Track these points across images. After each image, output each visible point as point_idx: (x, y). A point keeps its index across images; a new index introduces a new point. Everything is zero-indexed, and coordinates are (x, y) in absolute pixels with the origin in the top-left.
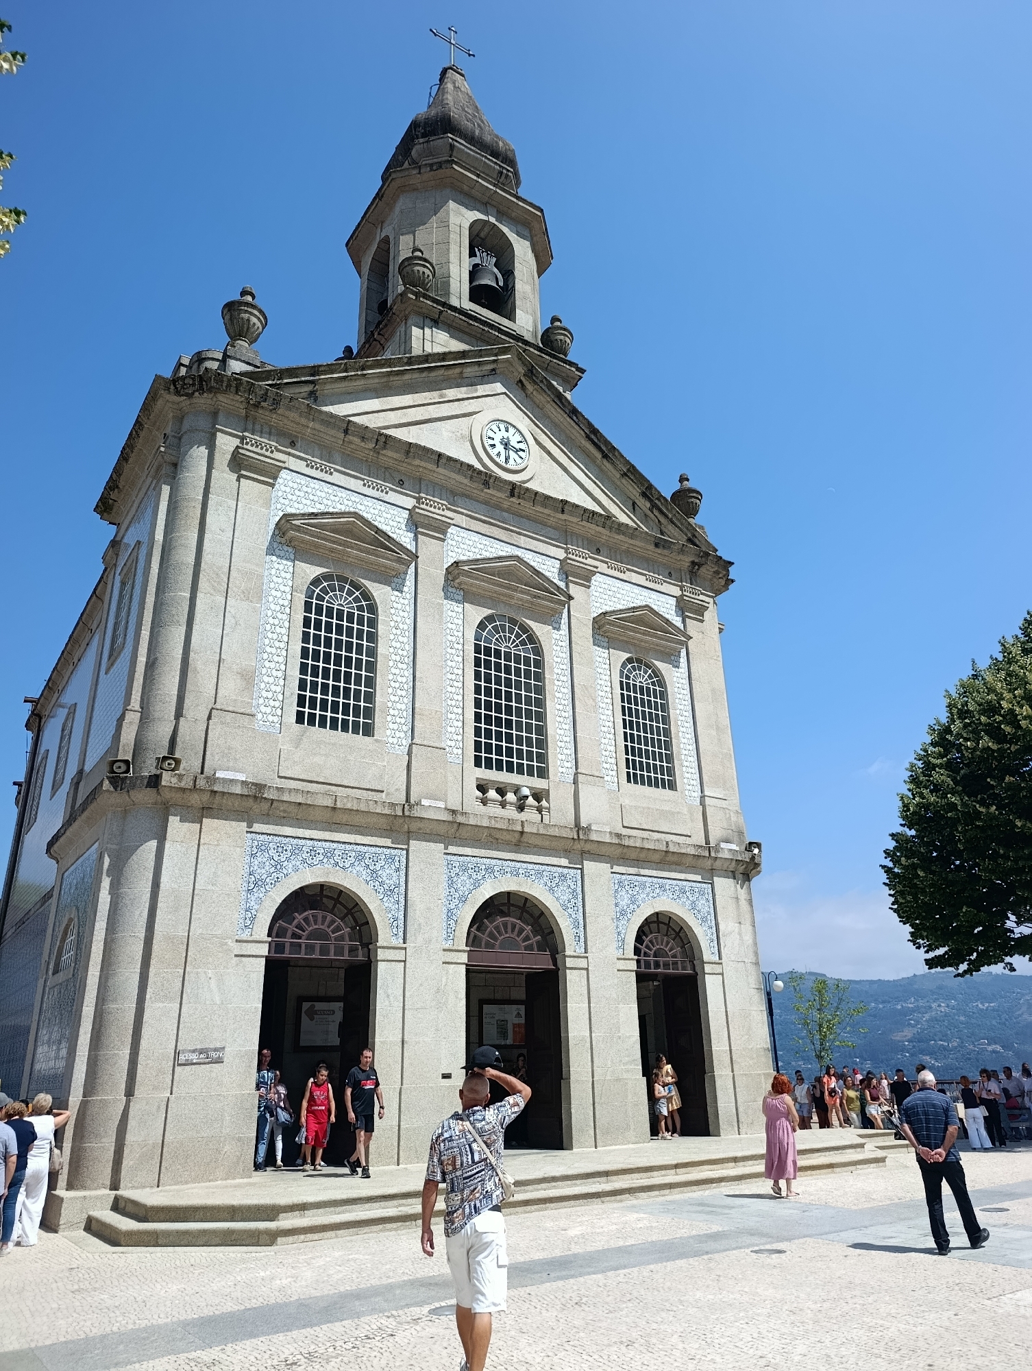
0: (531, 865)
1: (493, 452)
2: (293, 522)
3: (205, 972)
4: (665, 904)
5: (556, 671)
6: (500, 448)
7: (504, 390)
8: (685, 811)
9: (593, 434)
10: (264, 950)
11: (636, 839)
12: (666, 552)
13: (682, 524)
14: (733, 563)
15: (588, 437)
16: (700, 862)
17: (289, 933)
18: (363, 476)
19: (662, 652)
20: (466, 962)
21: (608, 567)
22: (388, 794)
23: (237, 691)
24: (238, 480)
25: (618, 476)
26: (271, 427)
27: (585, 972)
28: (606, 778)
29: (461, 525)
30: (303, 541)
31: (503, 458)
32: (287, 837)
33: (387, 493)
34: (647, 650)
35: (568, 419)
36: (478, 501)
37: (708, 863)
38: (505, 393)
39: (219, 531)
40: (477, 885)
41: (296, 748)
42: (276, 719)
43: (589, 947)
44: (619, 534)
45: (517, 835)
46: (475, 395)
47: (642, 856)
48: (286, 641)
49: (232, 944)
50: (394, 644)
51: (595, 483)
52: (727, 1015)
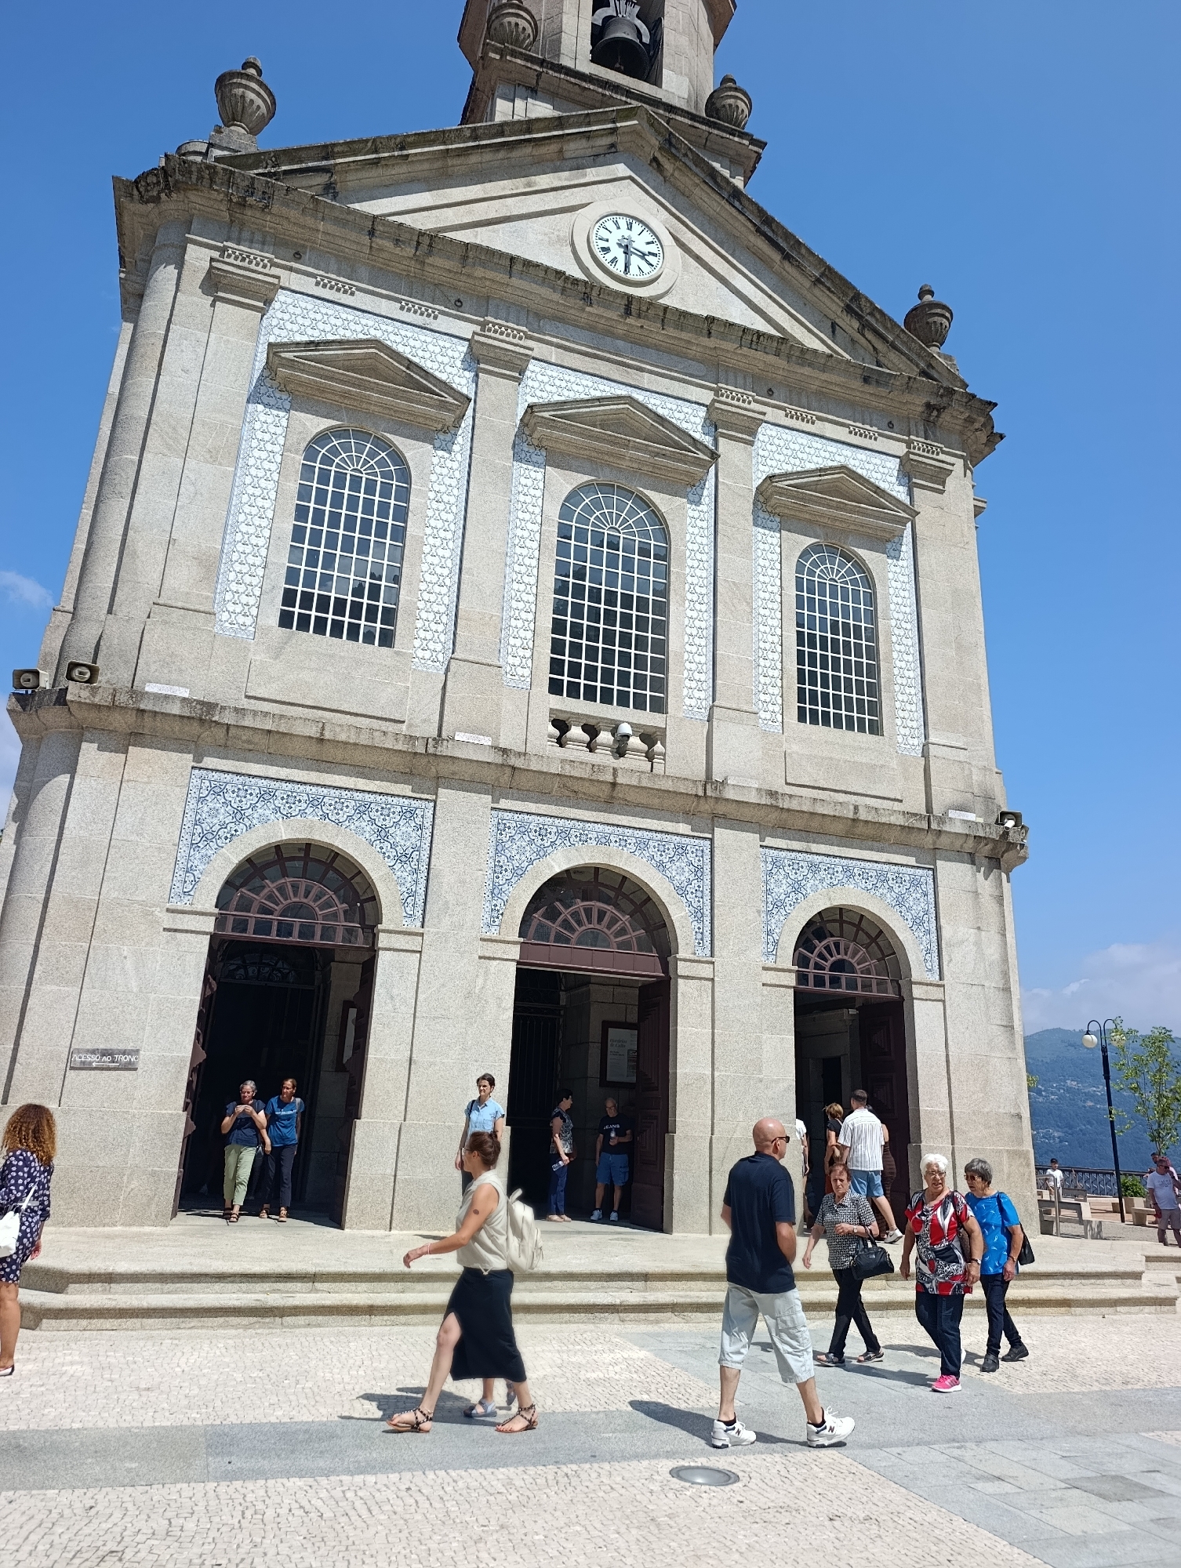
0: (631, 831)
1: (605, 259)
2: (283, 355)
3: (118, 949)
4: (852, 895)
5: (690, 562)
6: (618, 252)
7: (629, 173)
8: (894, 764)
9: (766, 225)
10: (209, 925)
11: (803, 801)
12: (883, 391)
13: (910, 349)
14: (995, 405)
15: (758, 230)
16: (913, 838)
17: (255, 906)
18: (400, 296)
19: (869, 536)
20: (517, 958)
21: (787, 416)
22: (410, 726)
23: (191, 581)
24: (213, 305)
25: (807, 284)
26: (265, 235)
27: (709, 983)
28: (762, 715)
29: (549, 359)
30: (301, 383)
31: (621, 265)
32: (254, 777)
33: (435, 318)
34: (846, 533)
35: (728, 207)
36: (578, 327)
37: (928, 840)
38: (630, 178)
39: (180, 373)
40: (542, 853)
41: (276, 659)
42: (249, 621)
43: (716, 949)
44: (802, 365)
45: (607, 789)
46: (582, 181)
47: (815, 824)
48: (271, 516)
49: (160, 915)
50: (433, 523)
51: (770, 297)
52: (948, 1061)
